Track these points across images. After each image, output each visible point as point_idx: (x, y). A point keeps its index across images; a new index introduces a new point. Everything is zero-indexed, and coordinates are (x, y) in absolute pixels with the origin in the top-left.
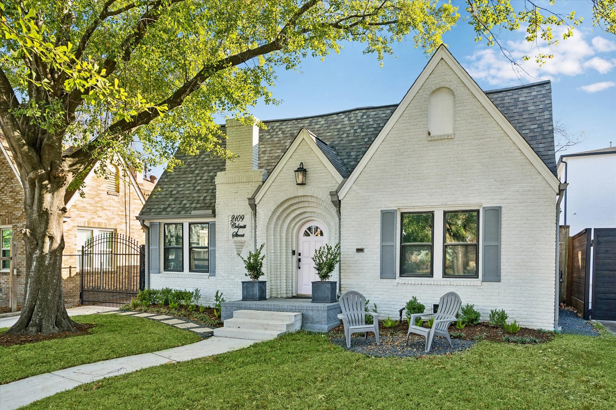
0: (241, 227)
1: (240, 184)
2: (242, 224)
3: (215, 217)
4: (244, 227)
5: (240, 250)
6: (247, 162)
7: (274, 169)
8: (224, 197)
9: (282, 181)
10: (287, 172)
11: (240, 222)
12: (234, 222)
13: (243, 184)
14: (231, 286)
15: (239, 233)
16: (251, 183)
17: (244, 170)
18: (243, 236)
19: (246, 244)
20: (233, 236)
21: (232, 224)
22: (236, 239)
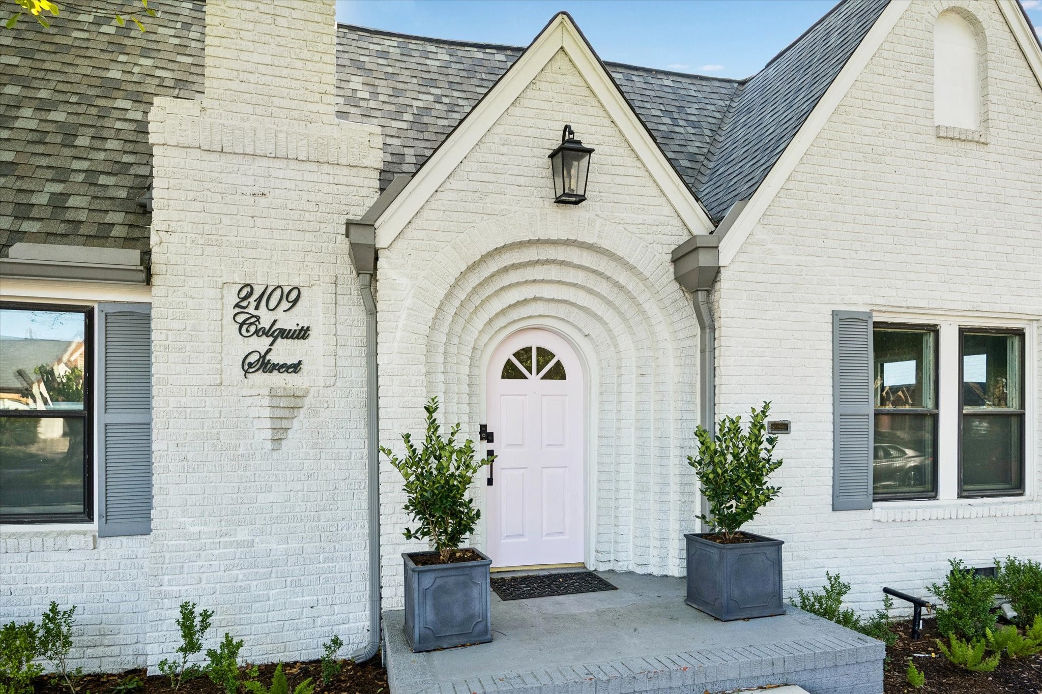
0: (284, 334)
1: (281, 164)
2: (288, 321)
3: (148, 281)
4: (302, 334)
5: (285, 424)
6: (309, 85)
7: (456, 128)
8: (197, 206)
9: (485, 177)
10: (504, 149)
11: (279, 314)
12: (251, 310)
13: (294, 165)
14: (241, 574)
15: (273, 358)
16: (332, 170)
17: (295, 114)
18: (295, 368)
19: (307, 401)
20: (248, 368)
21: (241, 318)
22: (259, 378)
